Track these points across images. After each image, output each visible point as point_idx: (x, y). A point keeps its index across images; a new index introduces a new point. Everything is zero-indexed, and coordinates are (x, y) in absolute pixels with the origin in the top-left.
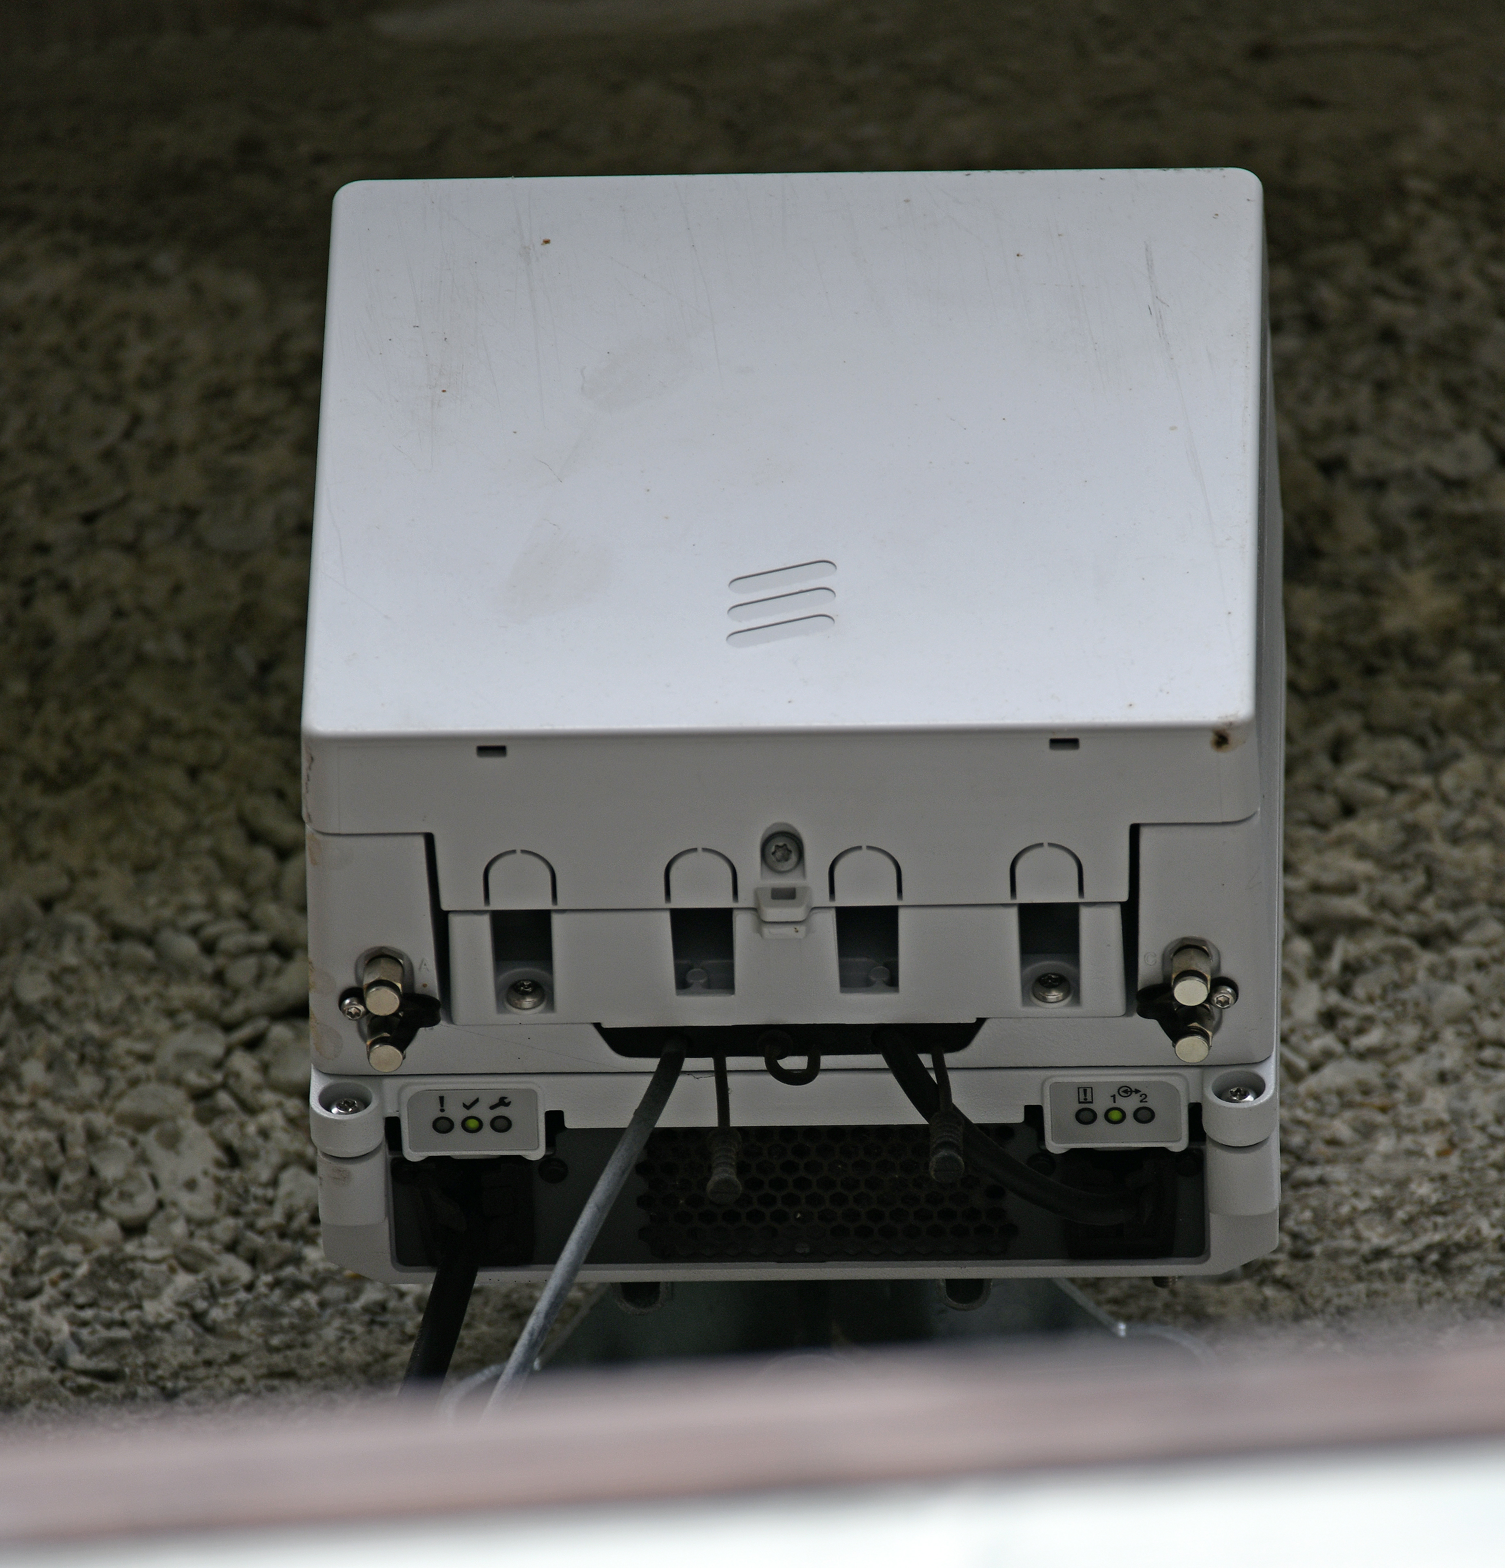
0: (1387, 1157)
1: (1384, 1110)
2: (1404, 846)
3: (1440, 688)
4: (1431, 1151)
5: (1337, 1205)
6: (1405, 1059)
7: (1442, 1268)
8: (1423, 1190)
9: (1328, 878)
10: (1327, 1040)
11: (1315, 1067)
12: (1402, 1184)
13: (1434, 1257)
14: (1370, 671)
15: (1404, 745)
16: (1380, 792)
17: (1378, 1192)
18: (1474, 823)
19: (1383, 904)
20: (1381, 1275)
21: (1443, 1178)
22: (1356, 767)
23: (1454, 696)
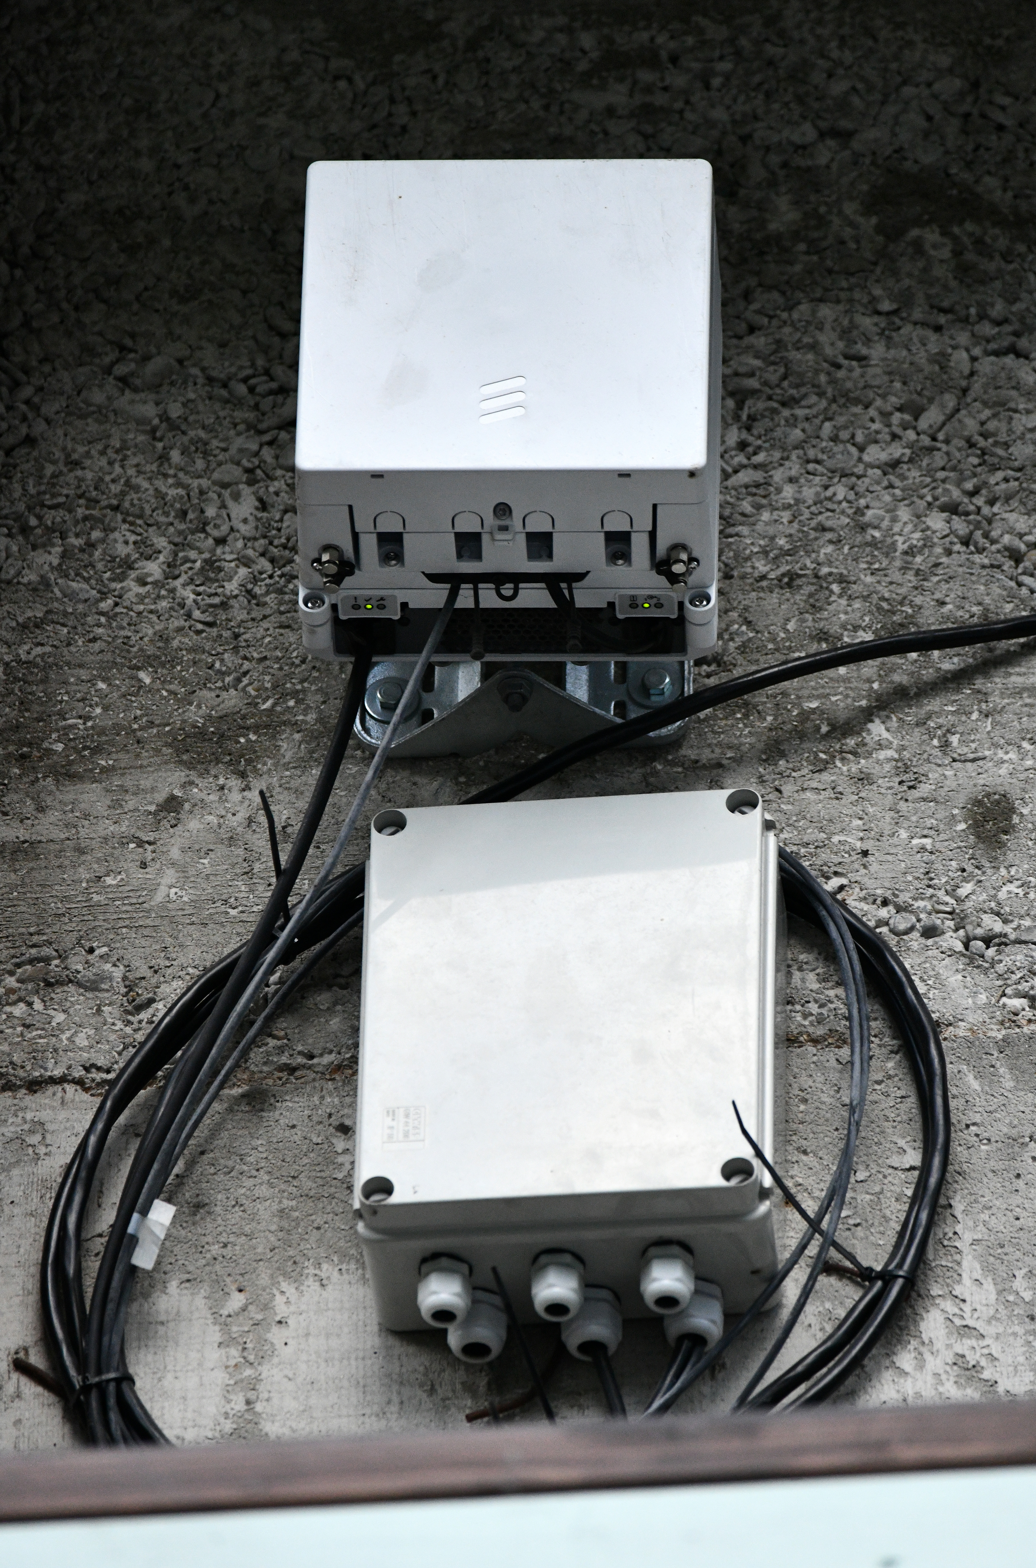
0: (767, 524)
1: (764, 497)
2: (775, 352)
3: (791, 264)
4: (785, 520)
5: (745, 549)
6: (774, 468)
7: (789, 585)
8: (782, 542)
9: (742, 370)
10: (741, 459)
11: (736, 472)
12: (772, 538)
13: (786, 580)
14: (762, 253)
15: (775, 295)
16: (766, 320)
17: (762, 542)
18: (807, 340)
19: (766, 383)
20: (762, 588)
21: (791, 535)
22: (755, 306)
23: (798, 268)
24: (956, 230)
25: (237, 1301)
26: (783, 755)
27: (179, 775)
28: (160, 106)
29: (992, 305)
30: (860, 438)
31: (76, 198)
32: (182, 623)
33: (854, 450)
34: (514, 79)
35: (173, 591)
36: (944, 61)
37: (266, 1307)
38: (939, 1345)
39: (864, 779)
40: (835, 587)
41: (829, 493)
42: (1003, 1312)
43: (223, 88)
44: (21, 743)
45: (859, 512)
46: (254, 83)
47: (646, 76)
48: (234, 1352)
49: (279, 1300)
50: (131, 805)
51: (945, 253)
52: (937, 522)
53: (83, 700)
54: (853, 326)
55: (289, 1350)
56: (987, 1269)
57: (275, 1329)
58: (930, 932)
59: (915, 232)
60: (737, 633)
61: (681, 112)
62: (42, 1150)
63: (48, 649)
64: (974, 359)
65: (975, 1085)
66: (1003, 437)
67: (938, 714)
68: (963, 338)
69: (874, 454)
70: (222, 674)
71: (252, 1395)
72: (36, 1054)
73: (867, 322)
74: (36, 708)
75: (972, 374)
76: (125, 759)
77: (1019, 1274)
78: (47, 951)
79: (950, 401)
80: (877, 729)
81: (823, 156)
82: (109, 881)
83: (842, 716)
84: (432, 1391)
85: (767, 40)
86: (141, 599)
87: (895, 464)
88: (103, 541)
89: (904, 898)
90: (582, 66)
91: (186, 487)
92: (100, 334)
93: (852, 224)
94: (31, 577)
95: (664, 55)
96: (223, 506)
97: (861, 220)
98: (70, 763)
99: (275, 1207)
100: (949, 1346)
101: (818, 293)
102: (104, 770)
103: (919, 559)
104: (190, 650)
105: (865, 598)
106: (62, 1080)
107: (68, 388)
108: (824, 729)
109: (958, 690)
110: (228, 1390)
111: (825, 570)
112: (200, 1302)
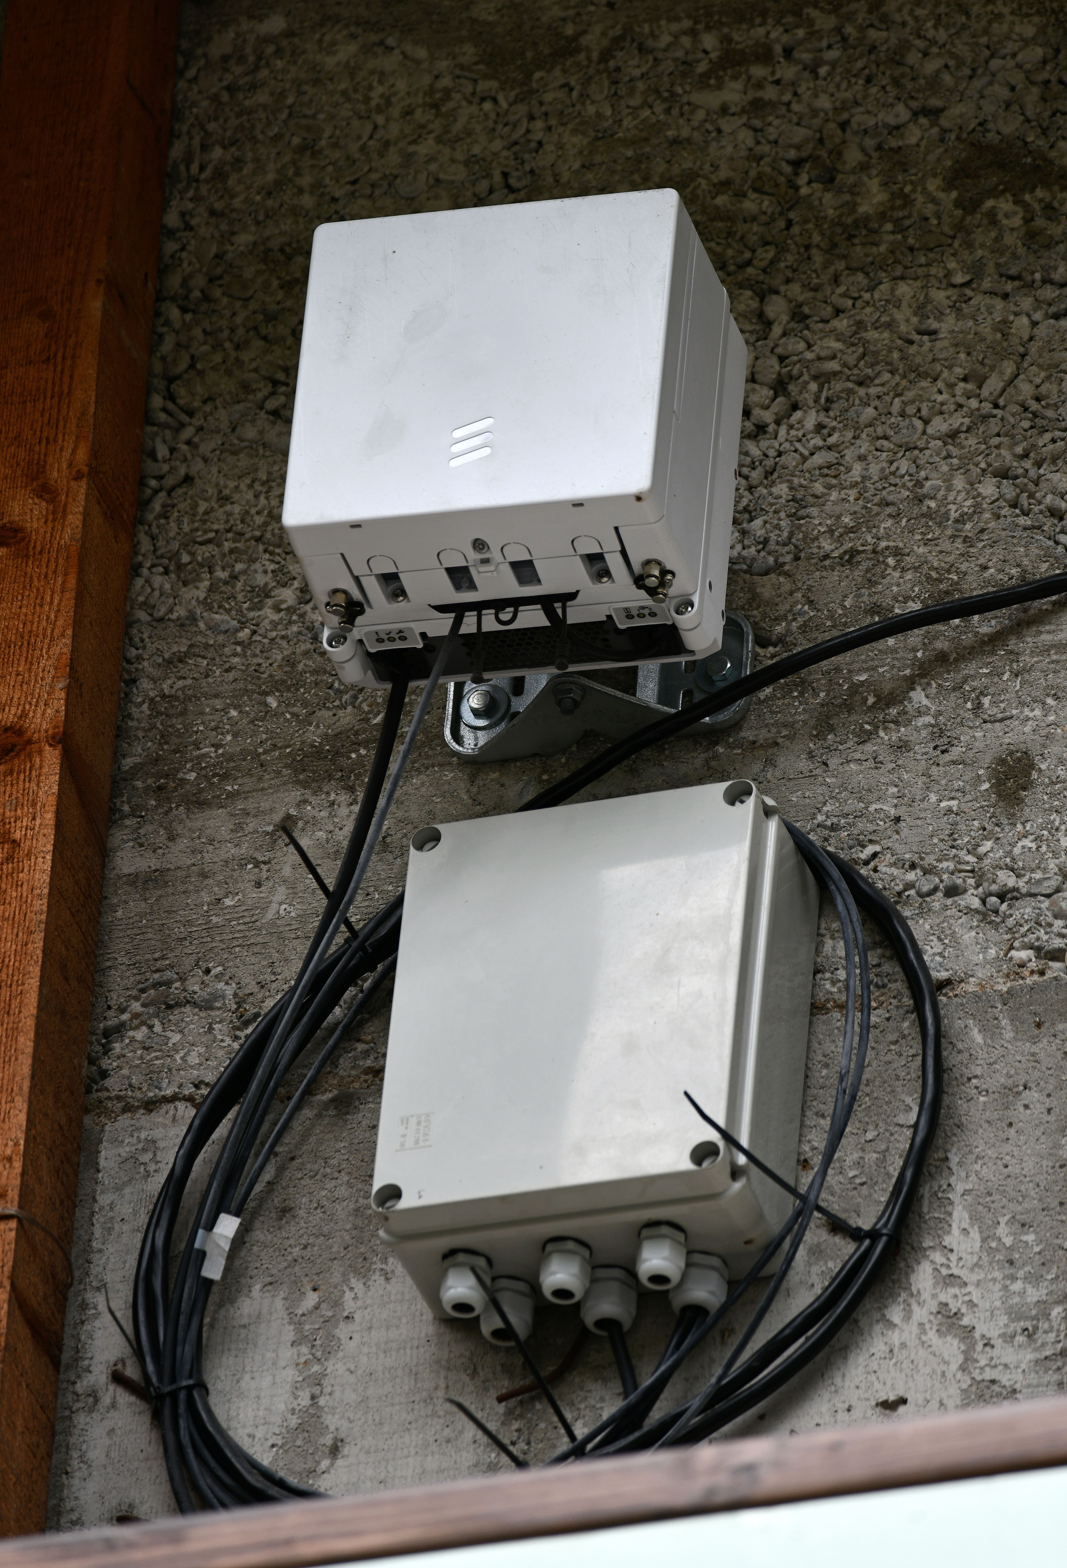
0: (835, 503)
1: (835, 477)
2: (856, 333)
3: (877, 245)
4: (851, 499)
5: (813, 530)
6: (847, 447)
7: (849, 562)
8: (846, 520)
9: (823, 354)
10: (817, 441)
11: (812, 454)
12: (839, 517)
13: (847, 557)
14: (851, 237)
15: (860, 277)
16: (850, 303)
17: (829, 522)
18: (884, 319)
19: (845, 365)
20: (825, 567)
21: (855, 513)
22: (842, 289)
23: (883, 248)
24: (1027, 197)
25: (312, 1299)
26: (832, 729)
27: (296, 794)
28: (323, 143)
29: (1056, 269)
30: (925, 412)
31: (244, 239)
32: (309, 646)
33: (919, 424)
34: (641, 86)
35: (302, 616)
36: (1029, 31)
37: (337, 1304)
38: (926, 1295)
39: (903, 746)
40: (891, 561)
41: (893, 468)
42: (985, 1259)
43: (380, 120)
44: (159, 776)
45: (919, 484)
46: (408, 112)
47: (758, 71)
48: (304, 1349)
49: (348, 1295)
50: (250, 828)
51: (1017, 221)
52: (988, 488)
53: (216, 729)
54: (928, 300)
55: (352, 1344)
56: (975, 1218)
57: (342, 1325)
58: (953, 891)
59: (990, 203)
60: (801, 613)
61: (788, 104)
62: (152, 1167)
63: (189, 682)
64: (1034, 324)
65: (979, 1039)
66: (1054, 399)
67: (973, 677)
68: (1026, 303)
69: (939, 425)
70: (339, 692)
71: (317, 1390)
72: (152, 1076)
73: (940, 296)
74: (175, 740)
75: (1031, 339)
76: (249, 783)
77: (1003, 1220)
78: (169, 975)
79: (1009, 368)
80: (918, 697)
81: (913, 135)
82: (228, 902)
83: (887, 687)
84: (474, 1374)
85: (872, 26)
86: (275, 625)
87: (953, 435)
88: (244, 572)
89: (929, 860)
90: (702, 67)
92: (256, 370)
93: (934, 200)
94: (180, 612)
95: (778, 49)
97: (941, 195)
98: (201, 790)
99: (352, 1206)
100: (934, 1296)
101: (898, 272)
102: (231, 796)
103: (968, 526)
104: (315, 672)
105: (916, 569)
106: (174, 1098)
107: (225, 425)
108: (871, 700)
109: (993, 653)
110: (296, 1387)
111: (883, 544)
112: (279, 1303)
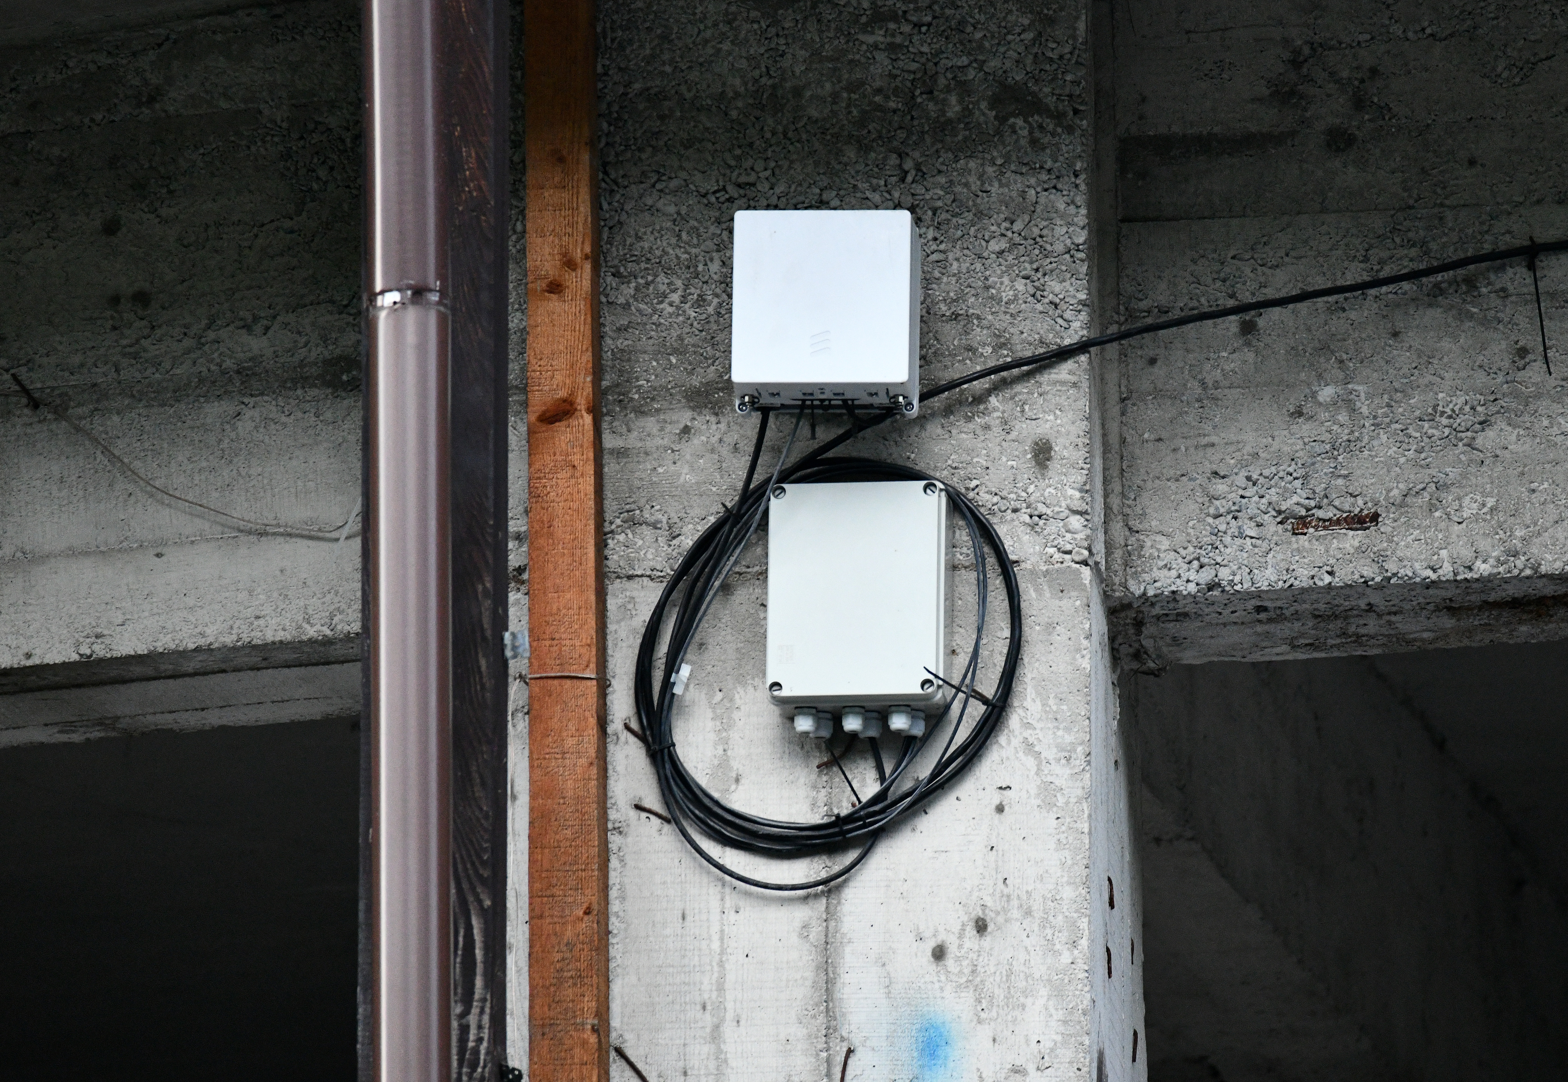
0: (945, 284)
1: (944, 268)
2: (950, 186)
3: (957, 136)
4: (953, 282)
6: (949, 252)
7: (955, 319)
8: (952, 294)
10: (934, 246)
11: (932, 253)
12: (948, 292)
17: (943, 295)
18: (963, 181)
19: (945, 204)
20: (943, 321)
21: (956, 291)
22: (941, 160)
23: (960, 138)
24: (1030, 119)
25: (719, 696)
26: (952, 413)
27: (689, 414)
28: (674, 36)
29: (1046, 162)
30: (986, 238)
31: (637, 86)
32: (689, 329)
33: (984, 243)
34: (833, 25)
35: (684, 311)
36: (1026, 22)
37: (731, 700)
38: (1017, 733)
39: (987, 427)
40: (975, 321)
41: (973, 267)
42: (1044, 716)
43: (702, 27)
44: (620, 394)
45: (986, 279)
46: (715, 25)
47: (892, 26)
48: (718, 723)
49: (737, 696)
50: (668, 429)
51: (1025, 132)
52: (1020, 285)
53: (646, 371)
54: (984, 172)
55: (742, 723)
56: (1038, 694)
57: (735, 712)
58: (1015, 511)
59: (1012, 120)
61: (907, 47)
62: (634, 612)
63: (630, 342)
64: (1037, 193)
65: (1034, 595)
66: (1049, 239)
67: (1020, 393)
68: (1033, 181)
69: (993, 245)
71: (726, 747)
72: (631, 563)
73: (990, 170)
74: (626, 375)
75: (1036, 203)
76: (666, 405)
77: (1052, 696)
78: (633, 506)
79: (1027, 218)
80: (993, 400)
81: (971, 74)
82: (660, 470)
83: (978, 393)
84: (802, 747)
86: (671, 315)
87: (1002, 252)
88: (653, 281)
89: (1004, 493)
90: (864, 19)
91: (689, 253)
92: (649, 165)
93: (984, 114)
94: (621, 300)
95: (900, 13)
96: (706, 265)
97: (988, 112)
98: (642, 405)
99: (735, 647)
100: (1021, 733)
101: (969, 153)
102: (657, 410)
103: (1012, 306)
104: (692, 345)
105: (988, 328)
106: (642, 576)
107: (636, 195)
108: (970, 399)
109: (1028, 381)
110: (715, 744)
111: (971, 311)
112: (703, 696)
